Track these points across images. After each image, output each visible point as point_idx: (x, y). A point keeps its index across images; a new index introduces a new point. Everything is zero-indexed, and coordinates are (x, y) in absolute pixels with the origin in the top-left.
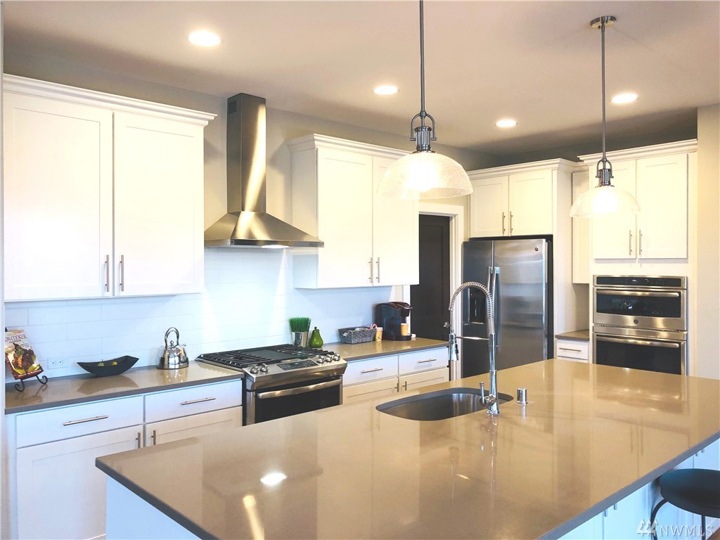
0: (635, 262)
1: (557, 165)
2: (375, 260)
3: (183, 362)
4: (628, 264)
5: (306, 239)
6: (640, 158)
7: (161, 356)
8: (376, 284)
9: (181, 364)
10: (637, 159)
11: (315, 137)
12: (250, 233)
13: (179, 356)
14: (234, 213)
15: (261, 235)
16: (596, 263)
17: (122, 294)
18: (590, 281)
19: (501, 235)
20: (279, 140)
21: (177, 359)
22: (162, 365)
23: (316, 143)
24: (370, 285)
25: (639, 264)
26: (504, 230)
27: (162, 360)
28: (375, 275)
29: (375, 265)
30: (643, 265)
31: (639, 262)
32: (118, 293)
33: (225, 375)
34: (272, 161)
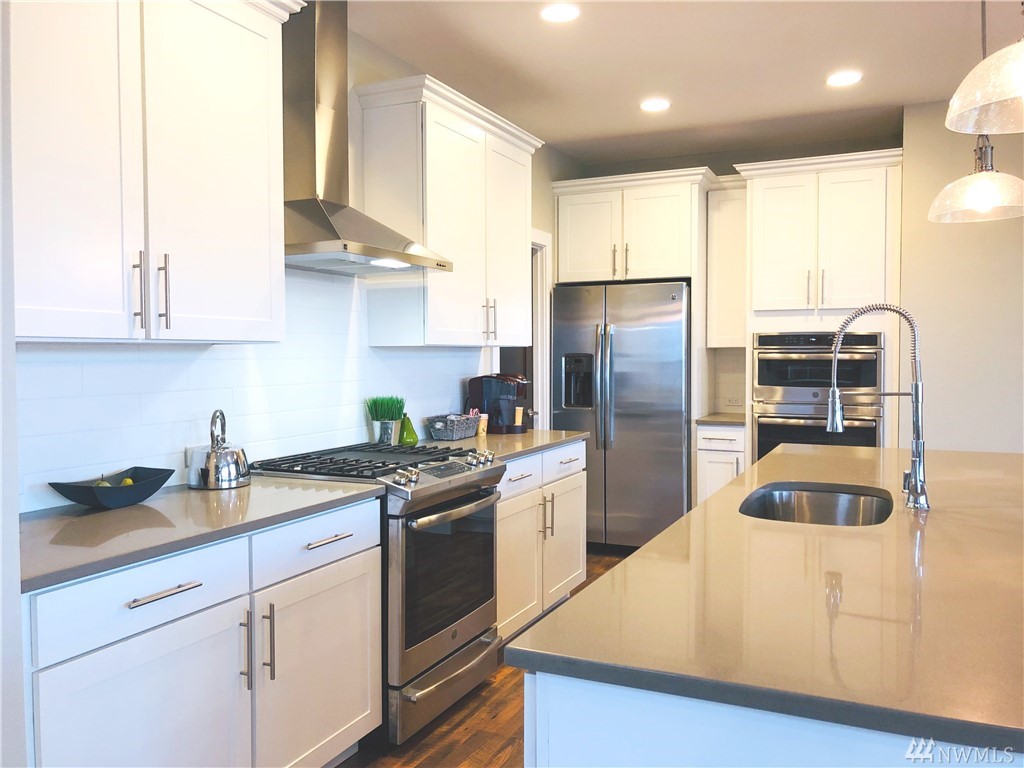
0: (813, 315)
1: (700, 177)
2: (491, 303)
3: (243, 476)
4: (802, 318)
6: (821, 171)
7: (202, 466)
8: (491, 340)
9: (241, 479)
10: (818, 172)
11: (427, 82)
13: (236, 463)
16: (757, 316)
17: (165, 336)
18: (749, 344)
19: (610, 278)
21: (233, 467)
22: (205, 481)
23: (425, 91)
25: (819, 317)
26: (614, 270)
27: (205, 473)
28: (492, 327)
29: (491, 312)
30: (824, 317)
31: (818, 314)
32: (159, 333)
33: (339, 494)
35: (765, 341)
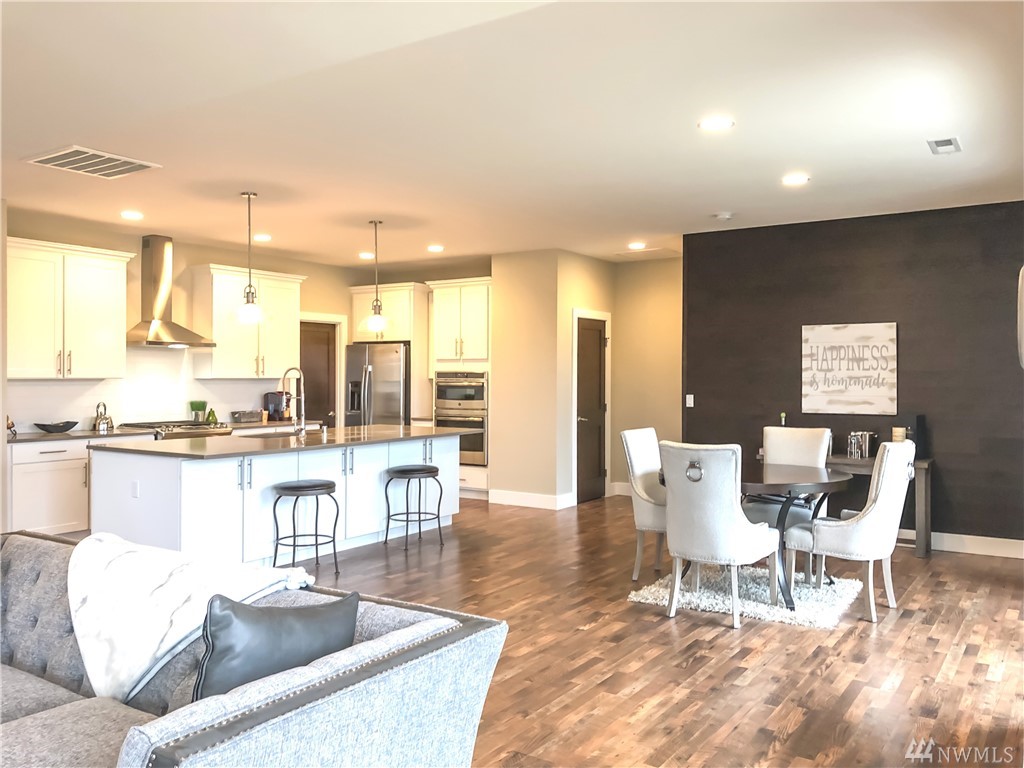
0: (459, 362)
1: (413, 287)
2: (261, 358)
5: (203, 341)
7: (93, 422)
8: (261, 376)
10: (461, 287)
11: (211, 266)
12: (157, 336)
13: (107, 422)
14: (146, 321)
15: (166, 337)
16: (436, 363)
17: (70, 376)
18: (433, 376)
19: (375, 340)
20: (183, 267)
21: (106, 425)
22: (94, 430)
23: (212, 270)
24: (256, 377)
26: (377, 336)
27: (95, 426)
28: (261, 369)
29: (261, 362)
30: (465, 363)
32: (67, 376)
34: (177, 282)
35: (440, 375)
